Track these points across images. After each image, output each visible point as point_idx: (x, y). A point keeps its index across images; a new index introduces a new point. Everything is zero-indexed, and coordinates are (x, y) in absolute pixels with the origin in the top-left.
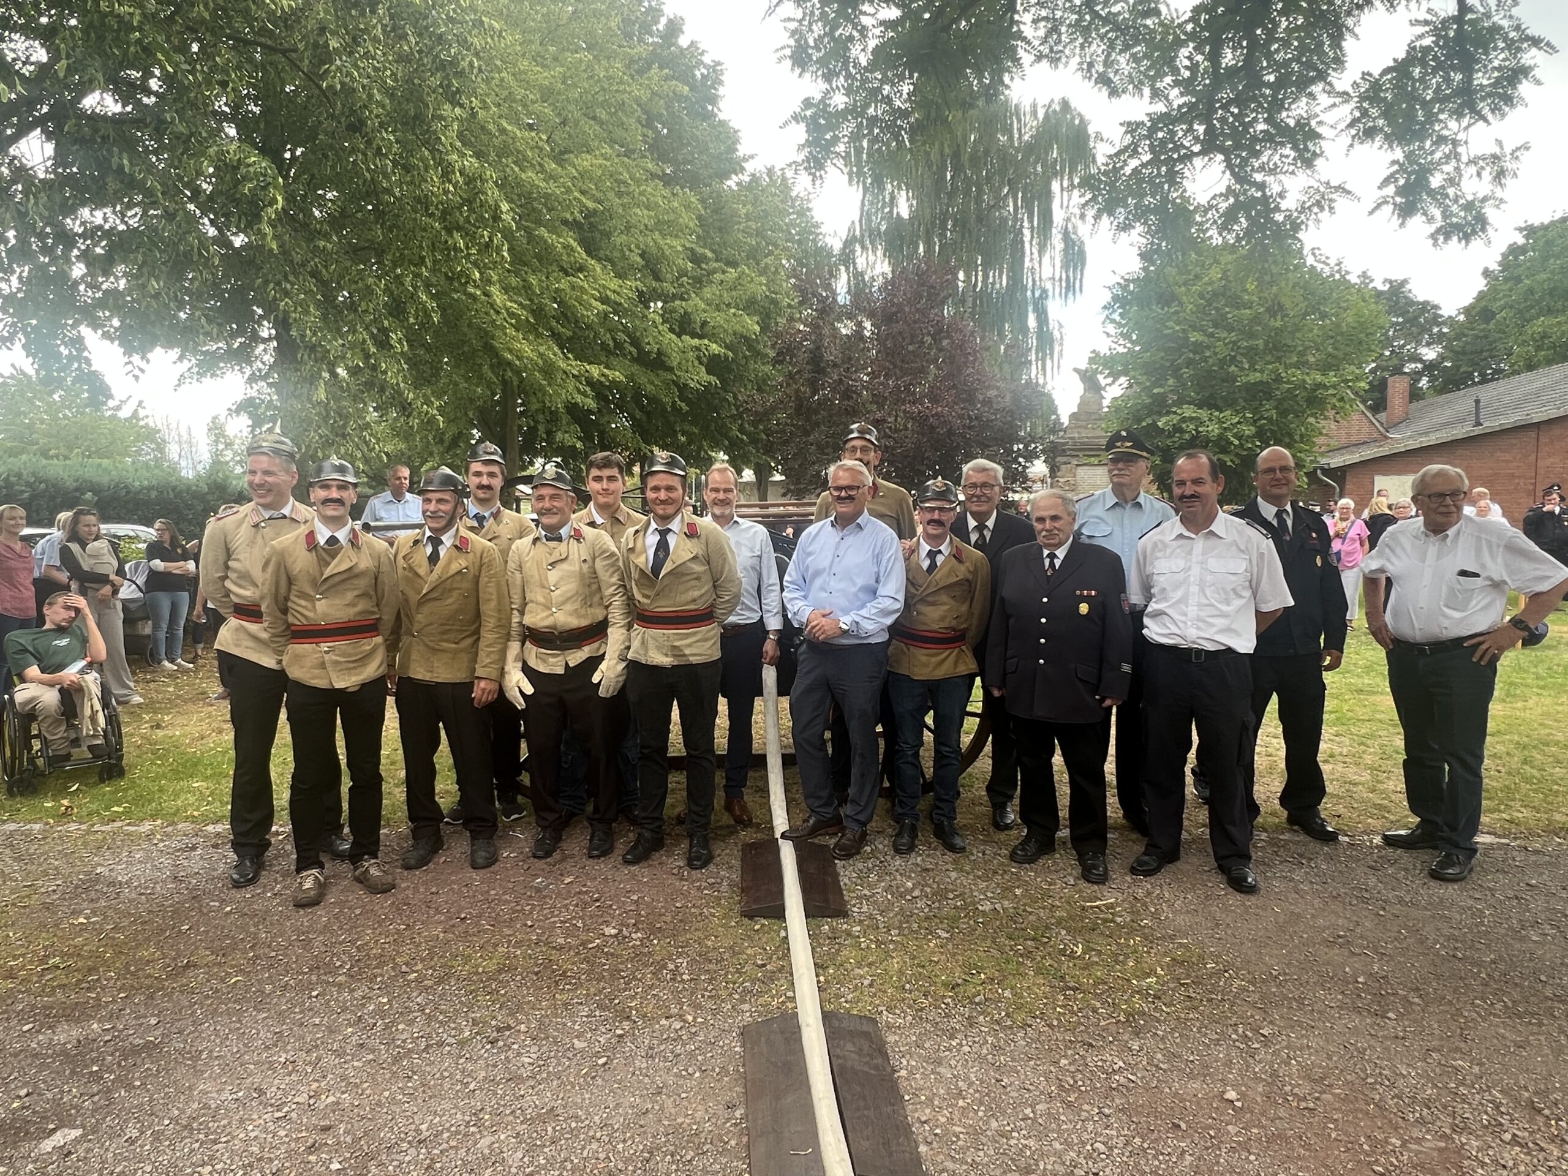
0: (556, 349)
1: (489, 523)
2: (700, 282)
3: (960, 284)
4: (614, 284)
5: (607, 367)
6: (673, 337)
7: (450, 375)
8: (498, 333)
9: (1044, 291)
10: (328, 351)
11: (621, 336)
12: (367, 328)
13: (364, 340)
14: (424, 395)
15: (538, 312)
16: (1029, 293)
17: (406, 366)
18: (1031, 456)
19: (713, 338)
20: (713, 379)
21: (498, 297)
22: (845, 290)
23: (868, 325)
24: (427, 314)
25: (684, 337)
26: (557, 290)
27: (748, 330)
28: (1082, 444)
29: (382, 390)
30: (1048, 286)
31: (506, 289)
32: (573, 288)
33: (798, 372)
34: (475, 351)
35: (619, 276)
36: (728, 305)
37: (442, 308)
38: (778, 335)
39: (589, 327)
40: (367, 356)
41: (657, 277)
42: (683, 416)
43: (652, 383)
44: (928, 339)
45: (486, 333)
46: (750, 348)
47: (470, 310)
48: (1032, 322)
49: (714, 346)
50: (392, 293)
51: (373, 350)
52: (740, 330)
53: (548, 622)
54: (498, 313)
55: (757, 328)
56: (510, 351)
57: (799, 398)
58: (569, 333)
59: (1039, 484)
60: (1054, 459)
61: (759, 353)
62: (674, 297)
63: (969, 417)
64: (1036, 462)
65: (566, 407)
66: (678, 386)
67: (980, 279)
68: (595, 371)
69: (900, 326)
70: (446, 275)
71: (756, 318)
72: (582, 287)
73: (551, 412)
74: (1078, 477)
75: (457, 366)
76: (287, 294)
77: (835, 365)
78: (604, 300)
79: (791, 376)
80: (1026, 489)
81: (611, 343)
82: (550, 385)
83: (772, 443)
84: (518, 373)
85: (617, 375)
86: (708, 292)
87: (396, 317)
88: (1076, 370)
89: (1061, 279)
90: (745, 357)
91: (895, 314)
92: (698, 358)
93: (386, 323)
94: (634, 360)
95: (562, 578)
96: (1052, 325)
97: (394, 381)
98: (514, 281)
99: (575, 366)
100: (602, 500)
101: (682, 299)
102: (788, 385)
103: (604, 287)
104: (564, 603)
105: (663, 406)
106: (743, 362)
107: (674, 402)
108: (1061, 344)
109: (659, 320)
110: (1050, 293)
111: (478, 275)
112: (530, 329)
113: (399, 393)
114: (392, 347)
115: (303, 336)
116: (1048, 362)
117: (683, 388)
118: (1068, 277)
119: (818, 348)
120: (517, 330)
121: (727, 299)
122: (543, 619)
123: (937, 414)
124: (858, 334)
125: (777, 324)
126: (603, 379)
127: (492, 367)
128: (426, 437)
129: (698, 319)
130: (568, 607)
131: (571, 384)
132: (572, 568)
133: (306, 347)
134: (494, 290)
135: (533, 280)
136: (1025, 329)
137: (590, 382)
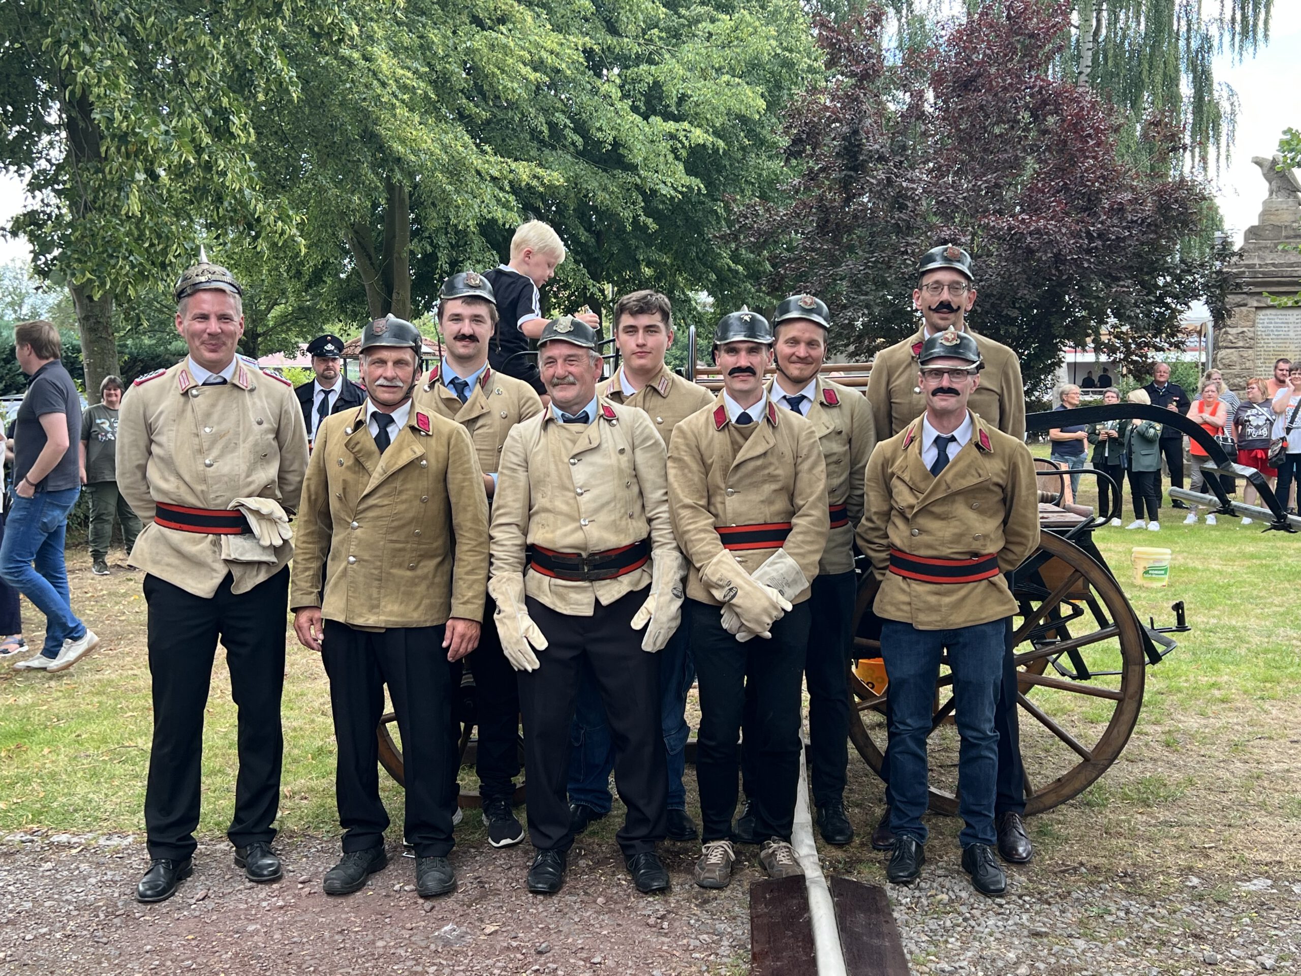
0: (467, 138)
1: (474, 393)
2: (677, 36)
3: (1073, 31)
4: (552, 40)
5: (540, 165)
6: (638, 119)
7: (314, 177)
8: (384, 115)
9: (1207, 39)
10: (146, 142)
11: (561, 119)
12: (197, 109)
13: (194, 128)
14: (279, 207)
15: (441, 83)
16: (1182, 43)
17: (252, 165)
18: (1187, 295)
19: (696, 119)
20: (696, 183)
21: (385, 62)
22: (894, 44)
23: (930, 95)
24: (282, 89)
25: (652, 119)
26: (469, 51)
27: (748, 107)
28: (1265, 274)
29: (219, 199)
30: (1214, 31)
31: (395, 50)
32: (492, 47)
33: (822, 170)
34: (349, 142)
35: (557, 29)
36: (719, 70)
37: (305, 80)
38: (796, 113)
39: (513, 105)
40: (199, 150)
41: (613, 29)
42: (649, 239)
43: (605, 189)
44: (1025, 116)
45: (367, 114)
46: (750, 134)
47: (344, 82)
48: (1186, 88)
49: (698, 132)
50: (232, 58)
51: (207, 140)
52: (736, 107)
53: (576, 538)
54: (384, 85)
55: (762, 104)
56: (403, 142)
57: (823, 208)
58: (485, 115)
59: (1195, 338)
60: (1221, 298)
61: (763, 142)
62: (639, 60)
63: (1088, 233)
64: (1194, 304)
65: (479, 225)
66: (643, 193)
67: (1104, 23)
68: (524, 171)
69: (982, 97)
70: (311, 30)
71: (760, 89)
72: (505, 46)
73: (457, 232)
74: (1259, 327)
75: (323, 165)
76: (87, 61)
77: (882, 159)
78: (538, 66)
79: (812, 176)
80: (1178, 346)
81: (545, 129)
82: (457, 191)
83: (783, 278)
84: (411, 175)
85: (555, 177)
86: (690, 50)
87: (241, 91)
88: (1258, 162)
89: (1233, 20)
90: (743, 148)
91: (973, 79)
92: (674, 150)
93: (225, 100)
94: (580, 154)
95: (593, 475)
96: (1219, 93)
97: (237, 186)
98: (407, 38)
99: (494, 164)
100: (638, 362)
101: (651, 62)
102: (807, 189)
103: (537, 45)
104: (597, 511)
105: (621, 223)
106: (740, 155)
107: (636, 218)
108: (1233, 121)
109: (616, 93)
110: (1216, 43)
111: (356, 29)
112: (430, 108)
113: (243, 203)
114: (232, 135)
115: (110, 120)
116: (1212, 150)
117: (649, 196)
118: (1244, 17)
119: (855, 132)
120: (412, 110)
121: (717, 61)
122: (566, 535)
123: (1038, 231)
124: (915, 112)
125: (791, 96)
126: (535, 183)
127: (374, 167)
128: (277, 269)
129: (673, 91)
130: (604, 517)
131: (488, 190)
132: (606, 462)
133: (113, 136)
134: (379, 51)
135: (434, 36)
136: (1173, 99)
137: (515, 189)
